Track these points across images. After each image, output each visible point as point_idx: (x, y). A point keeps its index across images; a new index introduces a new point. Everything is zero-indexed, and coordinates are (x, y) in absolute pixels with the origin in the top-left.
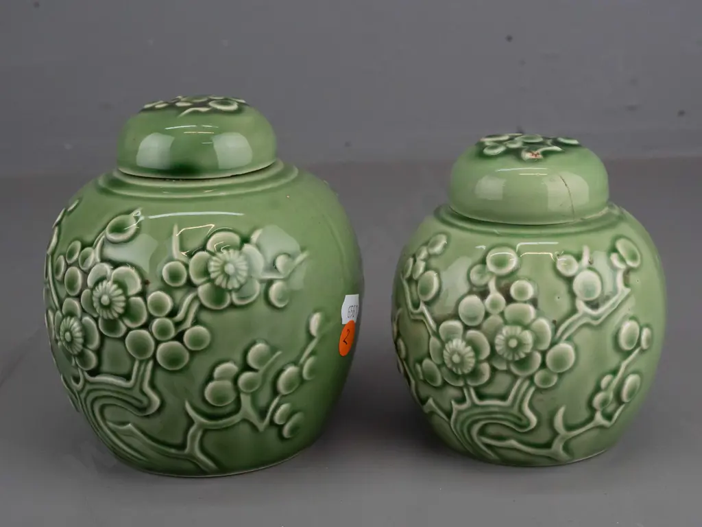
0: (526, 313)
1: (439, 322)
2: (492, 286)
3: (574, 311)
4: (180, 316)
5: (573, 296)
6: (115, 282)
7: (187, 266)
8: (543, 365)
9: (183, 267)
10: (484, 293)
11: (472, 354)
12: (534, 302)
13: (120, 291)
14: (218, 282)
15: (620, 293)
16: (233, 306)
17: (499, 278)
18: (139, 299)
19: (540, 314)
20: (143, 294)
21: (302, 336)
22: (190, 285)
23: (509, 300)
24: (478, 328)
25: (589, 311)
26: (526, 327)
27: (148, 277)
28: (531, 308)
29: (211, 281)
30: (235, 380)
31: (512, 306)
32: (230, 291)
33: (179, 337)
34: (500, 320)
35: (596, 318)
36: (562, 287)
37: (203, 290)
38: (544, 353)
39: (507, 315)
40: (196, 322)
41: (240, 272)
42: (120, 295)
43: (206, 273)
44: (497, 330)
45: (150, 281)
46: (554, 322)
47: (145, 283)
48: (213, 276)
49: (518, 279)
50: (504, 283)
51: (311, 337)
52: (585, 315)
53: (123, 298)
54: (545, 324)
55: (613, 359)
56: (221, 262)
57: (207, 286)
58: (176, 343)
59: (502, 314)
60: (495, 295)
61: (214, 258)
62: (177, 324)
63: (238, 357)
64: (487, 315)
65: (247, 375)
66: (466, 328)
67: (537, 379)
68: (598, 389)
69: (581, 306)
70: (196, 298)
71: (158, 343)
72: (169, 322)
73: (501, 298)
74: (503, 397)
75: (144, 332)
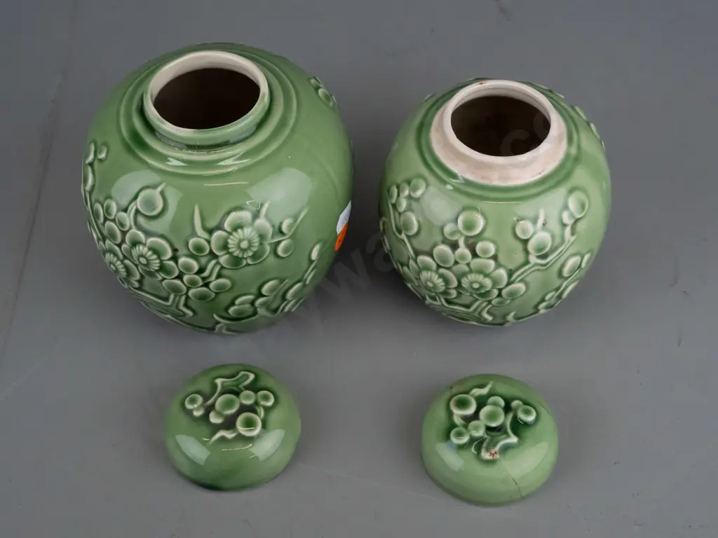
0: (487, 266)
1: (417, 253)
2: (461, 242)
3: (527, 262)
4: (205, 274)
5: (527, 252)
6: (150, 249)
7: (209, 242)
8: (500, 295)
9: (206, 244)
10: (454, 246)
11: (443, 284)
12: (495, 258)
13: (155, 257)
14: (235, 254)
15: (566, 242)
16: (248, 265)
17: (467, 238)
18: (172, 263)
19: (498, 265)
20: (175, 258)
21: (305, 263)
22: (213, 255)
23: (475, 255)
24: (448, 269)
25: (540, 261)
26: (487, 276)
27: (177, 246)
28: (492, 263)
29: (231, 254)
30: (252, 303)
31: (477, 260)
32: (246, 259)
33: (206, 285)
34: (466, 269)
35: (545, 265)
36: (520, 246)
37: (224, 259)
38: (500, 290)
39: (472, 266)
40: (219, 276)
41: (253, 245)
42: (155, 259)
43: (225, 247)
44: (464, 274)
45: (179, 249)
46: (511, 270)
47: (175, 250)
48: (231, 250)
49: (482, 240)
50: (471, 241)
51: (311, 261)
52: (536, 264)
53: (158, 261)
54: (502, 272)
55: (557, 282)
56: (237, 240)
57: (227, 256)
58: (204, 289)
59: (468, 264)
60: (463, 250)
61: (231, 237)
62: (204, 279)
63: (254, 290)
64: (456, 263)
65: (261, 300)
66: (439, 266)
67: (493, 302)
68: (543, 300)
69: (533, 259)
70: (218, 263)
71: (189, 289)
72: (197, 277)
73: (468, 253)
74: (468, 306)
75: (178, 282)
